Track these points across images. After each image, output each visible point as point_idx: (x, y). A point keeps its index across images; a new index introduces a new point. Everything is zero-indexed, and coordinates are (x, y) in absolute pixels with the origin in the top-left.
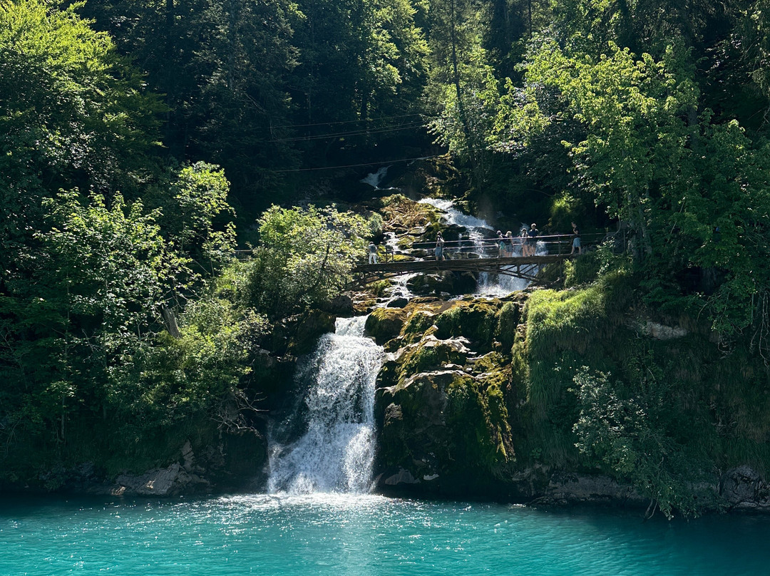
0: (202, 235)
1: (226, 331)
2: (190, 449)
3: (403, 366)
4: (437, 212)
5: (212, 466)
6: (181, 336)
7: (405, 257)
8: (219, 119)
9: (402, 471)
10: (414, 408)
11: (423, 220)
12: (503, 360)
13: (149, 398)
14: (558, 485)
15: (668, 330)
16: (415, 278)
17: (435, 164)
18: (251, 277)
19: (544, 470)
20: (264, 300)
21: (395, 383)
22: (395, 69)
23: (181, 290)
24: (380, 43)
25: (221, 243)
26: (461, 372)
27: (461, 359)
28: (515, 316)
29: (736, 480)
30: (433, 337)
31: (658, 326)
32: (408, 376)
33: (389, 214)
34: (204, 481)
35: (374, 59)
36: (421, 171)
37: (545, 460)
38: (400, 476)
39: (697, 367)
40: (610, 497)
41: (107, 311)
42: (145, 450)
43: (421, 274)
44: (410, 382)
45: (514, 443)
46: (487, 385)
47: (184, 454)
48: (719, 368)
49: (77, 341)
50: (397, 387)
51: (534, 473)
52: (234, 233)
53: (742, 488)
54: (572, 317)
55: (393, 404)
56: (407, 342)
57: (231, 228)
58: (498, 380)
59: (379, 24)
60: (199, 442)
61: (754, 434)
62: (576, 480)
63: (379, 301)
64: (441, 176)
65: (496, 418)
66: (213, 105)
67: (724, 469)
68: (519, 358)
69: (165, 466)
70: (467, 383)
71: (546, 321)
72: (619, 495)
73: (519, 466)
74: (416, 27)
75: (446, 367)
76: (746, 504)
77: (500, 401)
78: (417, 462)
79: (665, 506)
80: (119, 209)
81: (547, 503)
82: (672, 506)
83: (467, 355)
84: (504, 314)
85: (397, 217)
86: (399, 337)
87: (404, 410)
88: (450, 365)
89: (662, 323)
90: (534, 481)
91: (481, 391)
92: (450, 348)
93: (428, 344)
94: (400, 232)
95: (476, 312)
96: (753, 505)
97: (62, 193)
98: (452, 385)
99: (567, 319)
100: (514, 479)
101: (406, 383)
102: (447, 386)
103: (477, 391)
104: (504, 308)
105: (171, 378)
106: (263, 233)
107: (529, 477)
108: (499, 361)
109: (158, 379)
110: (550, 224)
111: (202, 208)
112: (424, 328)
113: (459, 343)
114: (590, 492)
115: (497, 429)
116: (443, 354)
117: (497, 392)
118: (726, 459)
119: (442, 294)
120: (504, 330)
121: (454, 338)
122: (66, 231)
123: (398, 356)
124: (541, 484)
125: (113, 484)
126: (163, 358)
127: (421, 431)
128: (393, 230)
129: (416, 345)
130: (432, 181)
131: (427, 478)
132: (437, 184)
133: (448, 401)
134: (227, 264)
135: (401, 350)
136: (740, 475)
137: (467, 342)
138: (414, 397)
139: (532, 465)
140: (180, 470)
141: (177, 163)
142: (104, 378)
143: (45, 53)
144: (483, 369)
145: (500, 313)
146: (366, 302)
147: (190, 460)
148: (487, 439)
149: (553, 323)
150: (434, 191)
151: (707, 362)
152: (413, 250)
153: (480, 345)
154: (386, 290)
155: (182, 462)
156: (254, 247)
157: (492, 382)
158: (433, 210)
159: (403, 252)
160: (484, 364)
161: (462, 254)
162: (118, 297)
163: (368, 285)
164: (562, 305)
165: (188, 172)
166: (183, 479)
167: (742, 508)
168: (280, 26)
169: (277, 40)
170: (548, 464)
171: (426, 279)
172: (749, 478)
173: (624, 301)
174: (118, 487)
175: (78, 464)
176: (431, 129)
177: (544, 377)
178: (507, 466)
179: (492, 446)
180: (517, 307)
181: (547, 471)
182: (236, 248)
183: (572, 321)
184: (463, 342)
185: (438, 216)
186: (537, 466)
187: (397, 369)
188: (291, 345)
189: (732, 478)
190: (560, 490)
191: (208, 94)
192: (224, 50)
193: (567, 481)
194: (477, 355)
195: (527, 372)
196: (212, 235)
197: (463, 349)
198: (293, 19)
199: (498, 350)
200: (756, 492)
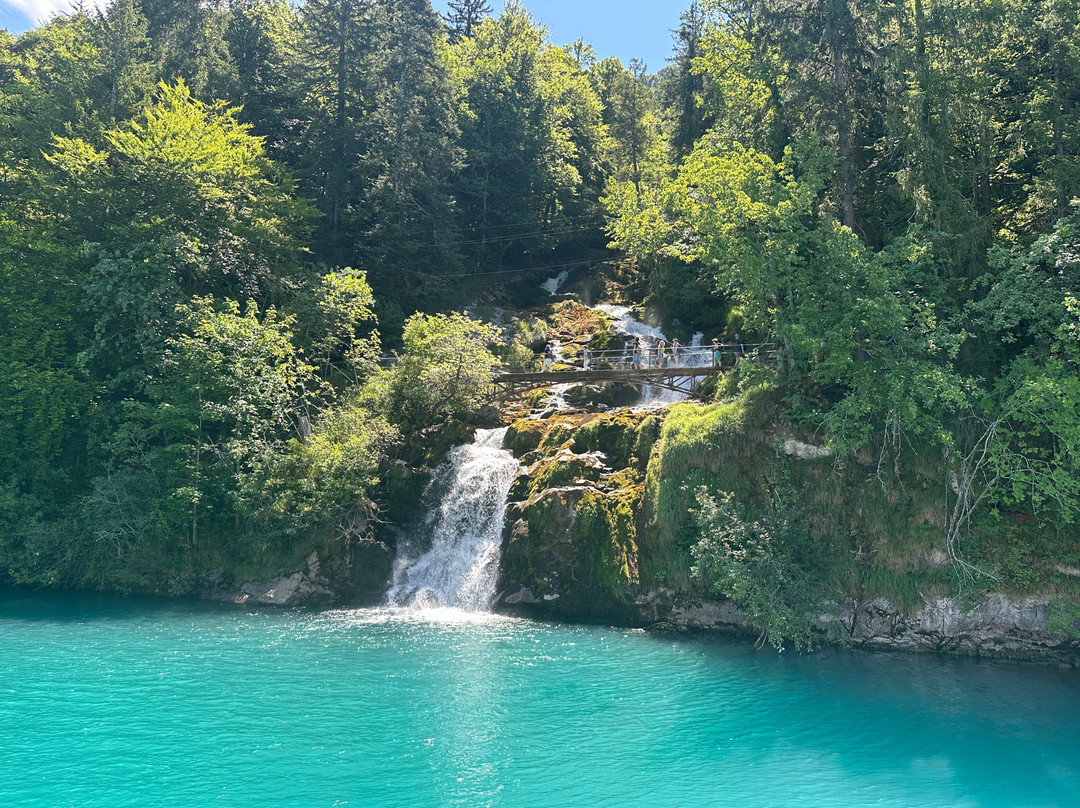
0: (346, 343)
1: (354, 440)
2: (316, 559)
3: (536, 481)
4: (609, 319)
5: (337, 577)
6: (309, 445)
7: (567, 366)
8: (384, 223)
9: (523, 589)
10: (541, 524)
11: (592, 328)
12: (637, 477)
13: (280, 507)
14: (681, 610)
15: (813, 449)
16: (573, 389)
17: (618, 268)
18: (395, 387)
19: (668, 594)
20: (407, 409)
21: (526, 498)
22: (574, 169)
23: (309, 398)
24: (559, 142)
25: (365, 351)
26: (592, 488)
27: (594, 475)
28: (654, 432)
29: (871, 613)
30: (568, 451)
31: (801, 445)
32: (539, 491)
33: (558, 322)
34: (328, 592)
35: (553, 158)
36: (601, 276)
37: (670, 583)
38: (522, 595)
39: (838, 489)
40: (735, 625)
41: (240, 418)
42: (272, 558)
43: (580, 384)
44: (541, 496)
45: (639, 564)
46: (617, 502)
47: (309, 563)
48: (863, 491)
49: (206, 447)
50: (527, 503)
51: (658, 597)
52: (379, 341)
53: (876, 621)
54: (705, 433)
55: (521, 520)
56: (543, 456)
57: (375, 335)
58: (630, 498)
59: (559, 122)
60: (325, 552)
61: (894, 564)
62: (700, 606)
63: (533, 412)
64: (624, 281)
65: (623, 538)
66: (377, 209)
67: (860, 600)
68: (652, 475)
69: (288, 576)
70: (597, 500)
71: (678, 437)
72: (744, 623)
73: (642, 590)
74: (604, 123)
75: (577, 482)
76: (880, 639)
77: (629, 520)
78: (539, 581)
79: (776, 636)
80: (252, 316)
81: (665, 629)
82: (783, 637)
83: (602, 471)
84: (644, 429)
85: (566, 324)
86: (536, 451)
87: (531, 527)
88: (582, 481)
89: (806, 442)
90: (657, 605)
91: (610, 509)
92: (584, 463)
93: (562, 459)
94: (566, 340)
95: (616, 425)
96: (888, 641)
97: (196, 299)
98: (581, 502)
99: (700, 436)
100: (637, 602)
101: (536, 498)
102: (576, 503)
103: (606, 509)
104: (645, 423)
105: (297, 487)
106: (407, 340)
107: (653, 601)
108: (633, 478)
109: (283, 488)
110: (725, 333)
111: (346, 315)
112: (562, 441)
113: (594, 458)
114: (715, 620)
115: (622, 550)
116: (576, 468)
117: (627, 511)
118: (863, 590)
119: (600, 405)
120: (642, 445)
121: (591, 453)
122: (197, 337)
123: (532, 470)
124: (664, 610)
125: (238, 591)
126: (292, 467)
127: (545, 548)
128: (558, 338)
129: (551, 459)
130: (611, 285)
131: (547, 597)
132: (617, 290)
133: (576, 519)
134: (371, 371)
135: (537, 464)
136: (875, 607)
137: (603, 456)
138: (542, 512)
139: (656, 588)
140: (303, 579)
141: (325, 268)
142: (233, 485)
143: (189, 160)
144: (616, 486)
145: (640, 427)
146: (520, 413)
147: (315, 570)
148: (611, 559)
149: (685, 439)
150: (612, 297)
151: (851, 485)
152: (576, 359)
153: (616, 462)
154: (542, 400)
155: (307, 572)
156: (399, 355)
157: (623, 500)
158: (605, 318)
159: (566, 361)
160: (617, 481)
161: (625, 364)
162: (249, 404)
163: (523, 396)
164: (698, 420)
165: (332, 278)
166: (304, 588)
167: (875, 644)
168: (448, 127)
169: (444, 141)
170: (673, 587)
171: (584, 389)
172: (885, 612)
173: (765, 417)
174: (242, 595)
175: (208, 570)
176: (608, 231)
177: (672, 496)
178: (630, 588)
179: (615, 567)
180: (658, 421)
181: (671, 596)
182: (380, 356)
183: (705, 437)
184: (598, 457)
185: (608, 323)
186: (662, 590)
187: (529, 484)
188: (428, 456)
189: (867, 611)
190: (683, 616)
191: (373, 198)
192: (390, 152)
193: (690, 607)
194: (612, 471)
195: (657, 491)
196: (356, 342)
197: (598, 465)
198: (463, 120)
199: (634, 466)
200: (893, 626)
